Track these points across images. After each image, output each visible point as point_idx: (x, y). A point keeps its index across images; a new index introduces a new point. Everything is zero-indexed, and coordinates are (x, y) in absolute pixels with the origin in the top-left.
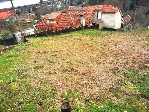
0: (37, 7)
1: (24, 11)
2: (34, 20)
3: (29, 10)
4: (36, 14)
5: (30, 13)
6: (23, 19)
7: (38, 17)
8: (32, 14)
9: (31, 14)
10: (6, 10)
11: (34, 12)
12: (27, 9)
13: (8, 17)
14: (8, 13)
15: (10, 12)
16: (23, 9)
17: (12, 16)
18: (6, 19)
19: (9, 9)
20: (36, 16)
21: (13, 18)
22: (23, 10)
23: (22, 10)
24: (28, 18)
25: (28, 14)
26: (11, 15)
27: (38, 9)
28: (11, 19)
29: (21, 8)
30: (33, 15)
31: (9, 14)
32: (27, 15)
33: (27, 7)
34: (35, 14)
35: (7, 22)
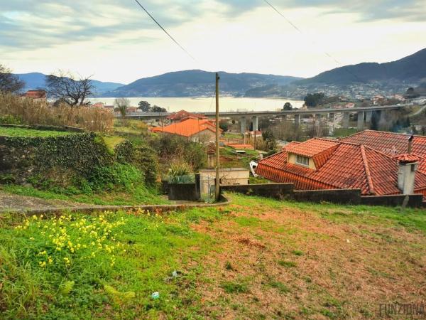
0: (273, 119)
1: (240, 123)
2: (257, 149)
3: (252, 124)
4: (265, 136)
5: (251, 130)
6: (231, 142)
7: (269, 143)
8: (255, 134)
9: (252, 133)
10: (201, 116)
11: (263, 130)
12: (248, 121)
13: (200, 131)
14: (202, 124)
15: (206, 123)
16: (237, 120)
17: (209, 132)
18: (192, 136)
19: (206, 116)
20: (264, 139)
21: (209, 137)
22: (236, 122)
23: (234, 122)
24: (242, 143)
25: (246, 133)
26: (207, 129)
27: (274, 124)
28: (203, 139)
29: (233, 117)
30: (257, 136)
31: (204, 126)
32: (243, 135)
33: (247, 117)
34: (264, 135)
35: (192, 142)
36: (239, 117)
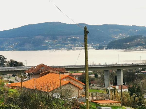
0: (138, 72)
2: (123, 105)
3: (116, 77)
4: (132, 91)
5: (116, 84)
6: (94, 98)
7: (136, 98)
8: (121, 88)
9: (117, 87)
10: (61, 70)
11: (128, 84)
12: (111, 75)
13: (61, 87)
14: (63, 79)
15: (68, 77)
17: (71, 87)
18: (53, 91)
19: (67, 69)
20: (131, 94)
21: (72, 92)
22: (99, 76)
23: (96, 76)
24: (107, 99)
25: (111, 88)
26: (69, 83)
29: (96, 70)
30: (123, 90)
31: (65, 81)
32: (107, 90)
33: (111, 70)
34: (130, 90)
35: (54, 99)
36: (102, 70)
